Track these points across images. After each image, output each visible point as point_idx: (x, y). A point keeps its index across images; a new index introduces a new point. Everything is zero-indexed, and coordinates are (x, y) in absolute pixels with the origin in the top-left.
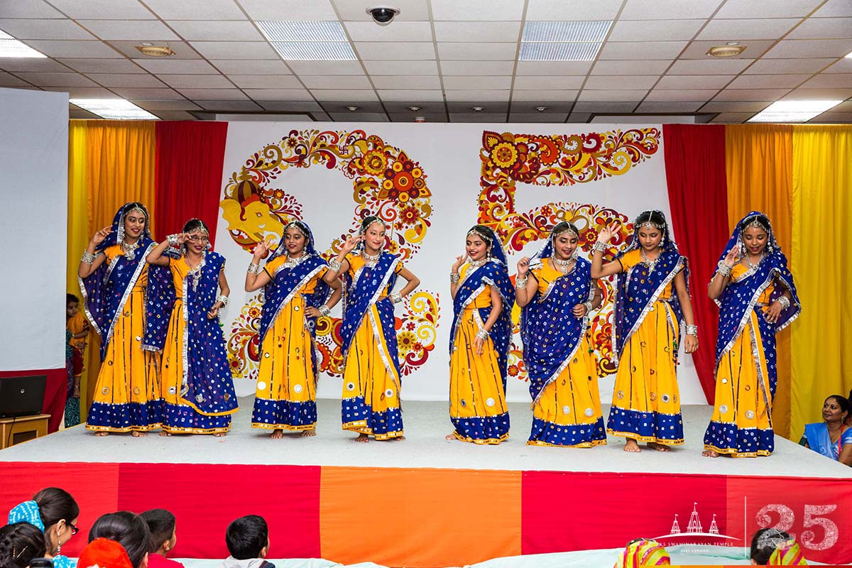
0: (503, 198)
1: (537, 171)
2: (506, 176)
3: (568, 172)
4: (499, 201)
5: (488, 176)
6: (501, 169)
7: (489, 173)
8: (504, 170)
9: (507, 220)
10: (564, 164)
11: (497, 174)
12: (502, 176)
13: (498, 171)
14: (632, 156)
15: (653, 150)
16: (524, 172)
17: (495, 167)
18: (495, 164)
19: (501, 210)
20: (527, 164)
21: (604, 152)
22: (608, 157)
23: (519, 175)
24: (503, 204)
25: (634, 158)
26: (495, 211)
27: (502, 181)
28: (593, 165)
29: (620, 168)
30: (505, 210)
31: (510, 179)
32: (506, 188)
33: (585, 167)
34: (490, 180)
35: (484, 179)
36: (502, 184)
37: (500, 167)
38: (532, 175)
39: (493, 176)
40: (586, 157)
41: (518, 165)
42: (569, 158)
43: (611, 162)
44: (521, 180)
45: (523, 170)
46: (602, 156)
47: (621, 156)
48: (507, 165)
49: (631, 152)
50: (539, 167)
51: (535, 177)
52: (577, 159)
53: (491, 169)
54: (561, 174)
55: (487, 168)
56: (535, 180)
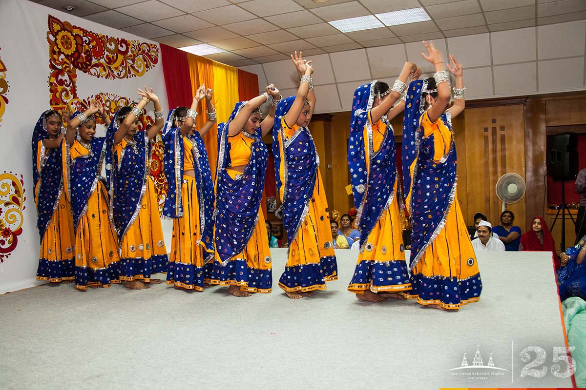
0: (68, 83)
1: (91, 63)
2: (69, 62)
3: (110, 68)
4: (65, 85)
5: (55, 60)
6: (65, 55)
7: (55, 57)
8: (67, 56)
9: (72, 104)
10: (107, 61)
11: (62, 59)
12: (65, 62)
13: (62, 56)
14: (145, 63)
15: (155, 62)
16: (82, 61)
17: (60, 53)
18: (60, 49)
19: (67, 95)
20: (83, 54)
21: (131, 56)
22: (133, 60)
23: (78, 63)
24: (68, 89)
25: (147, 65)
26: (63, 94)
27: (66, 67)
28: (125, 65)
29: (140, 71)
30: (70, 94)
31: (72, 66)
32: (70, 74)
33: (120, 66)
34: (58, 64)
35: (53, 62)
36: (67, 70)
37: (63, 53)
38: (87, 66)
39: (59, 61)
40: (121, 57)
41: (76, 55)
42: (110, 56)
43: (135, 65)
44: (80, 69)
45: (80, 60)
46: (129, 59)
47: (139, 63)
48: (69, 52)
49: (145, 60)
50: (91, 60)
51: (89, 68)
52: (115, 58)
53: (56, 53)
54: (106, 68)
55: (53, 52)
56: (89, 71)
